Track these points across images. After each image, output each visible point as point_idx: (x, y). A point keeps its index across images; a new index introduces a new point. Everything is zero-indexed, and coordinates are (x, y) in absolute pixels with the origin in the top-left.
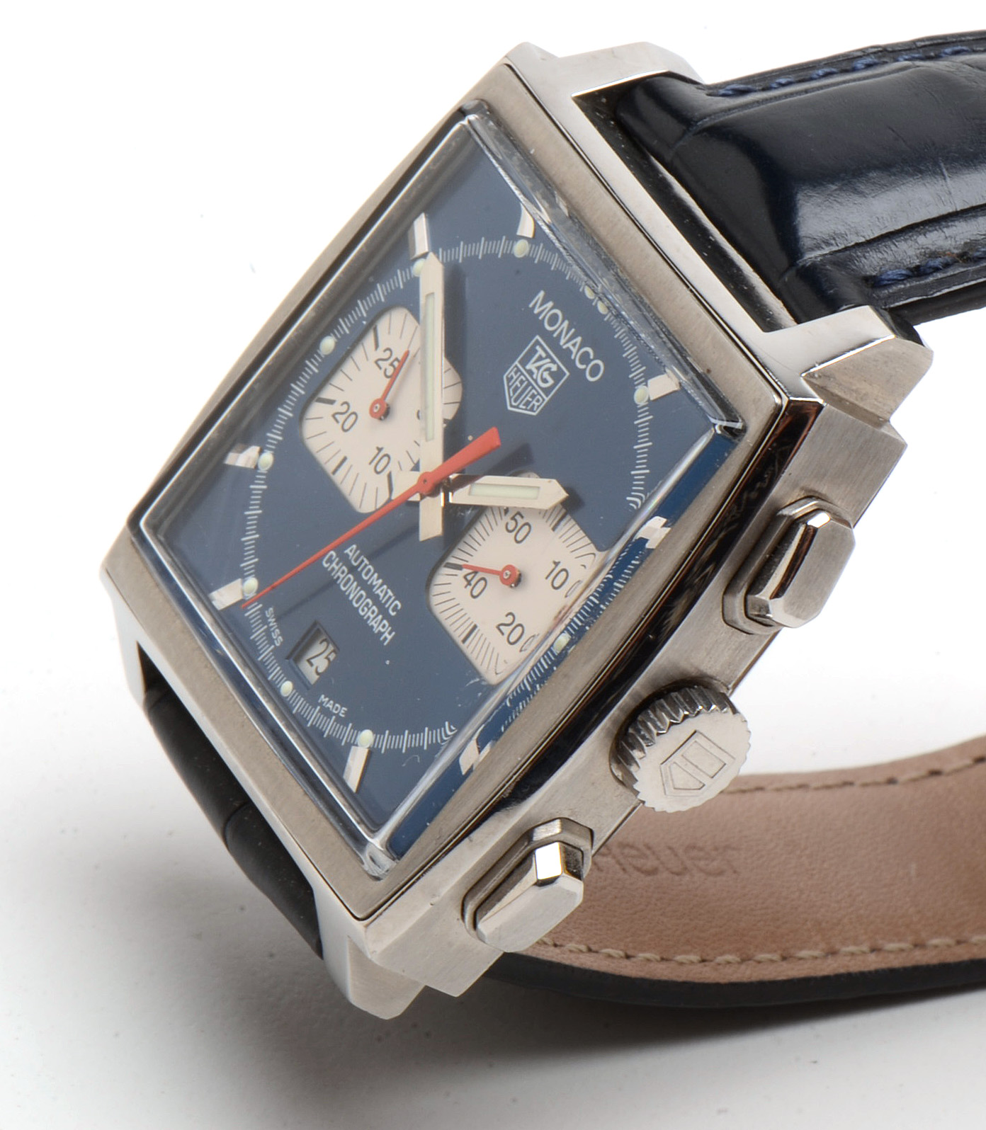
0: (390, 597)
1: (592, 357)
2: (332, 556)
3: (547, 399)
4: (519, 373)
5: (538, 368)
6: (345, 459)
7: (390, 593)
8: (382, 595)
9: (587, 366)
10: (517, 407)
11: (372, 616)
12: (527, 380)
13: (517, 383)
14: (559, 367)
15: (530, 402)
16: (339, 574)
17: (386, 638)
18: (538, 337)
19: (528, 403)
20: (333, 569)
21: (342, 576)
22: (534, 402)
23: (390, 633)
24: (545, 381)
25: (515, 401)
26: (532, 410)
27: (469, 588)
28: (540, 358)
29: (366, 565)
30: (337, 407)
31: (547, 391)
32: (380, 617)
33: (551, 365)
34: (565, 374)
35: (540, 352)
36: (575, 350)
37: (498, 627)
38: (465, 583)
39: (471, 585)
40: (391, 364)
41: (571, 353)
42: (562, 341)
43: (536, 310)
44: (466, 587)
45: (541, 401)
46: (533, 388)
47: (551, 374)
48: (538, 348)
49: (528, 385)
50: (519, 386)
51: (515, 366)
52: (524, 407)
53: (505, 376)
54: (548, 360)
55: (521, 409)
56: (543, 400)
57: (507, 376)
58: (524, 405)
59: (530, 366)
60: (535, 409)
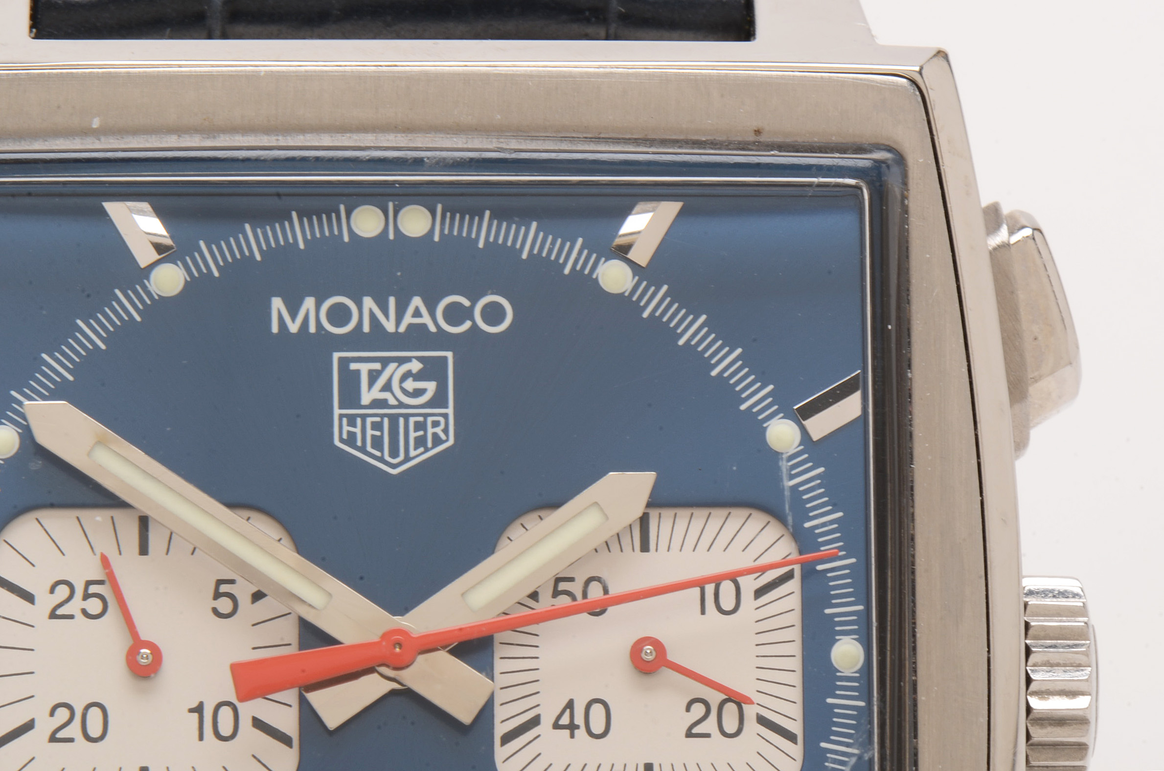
1: (466, 303)
3: (450, 411)
4: (359, 421)
5: (387, 387)
9: (472, 319)
10: (407, 459)
12: (382, 416)
13: (370, 432)
14: (419, 359)
15: (425, 436)
18: (336, 356)
19: (420, 442)
22: (430, 431)
24: (418, 393)
25: (394, 453)
26: (437, 441)
27: (581, 733)
28: (373, 376)
30: (45, 726)
31: (439, 400)
33: (405, 367)
34: (445, 358)
35: (364, 368)
36: (426, 319)
37: (689, 734)
38: (567, 732)
39: (578, 727)
40: (86, 596)
41: (424, 326)
42: (390, 326)
43: (294, 327)
44: (572, 736)
45: (442, 420)
46: (406, 417)
47: (418, 377)
48: (353, 366)
49: (394, 419)
50: (378, 433)
51: (341, 416)
52: (422, 449)
53: (337, 442)
54: (392, 366)
55: (419, 456)
56: (445, 416)
57: (342, 440)
58: (416, 449)
59: (366, 397)
60: (443, 436)
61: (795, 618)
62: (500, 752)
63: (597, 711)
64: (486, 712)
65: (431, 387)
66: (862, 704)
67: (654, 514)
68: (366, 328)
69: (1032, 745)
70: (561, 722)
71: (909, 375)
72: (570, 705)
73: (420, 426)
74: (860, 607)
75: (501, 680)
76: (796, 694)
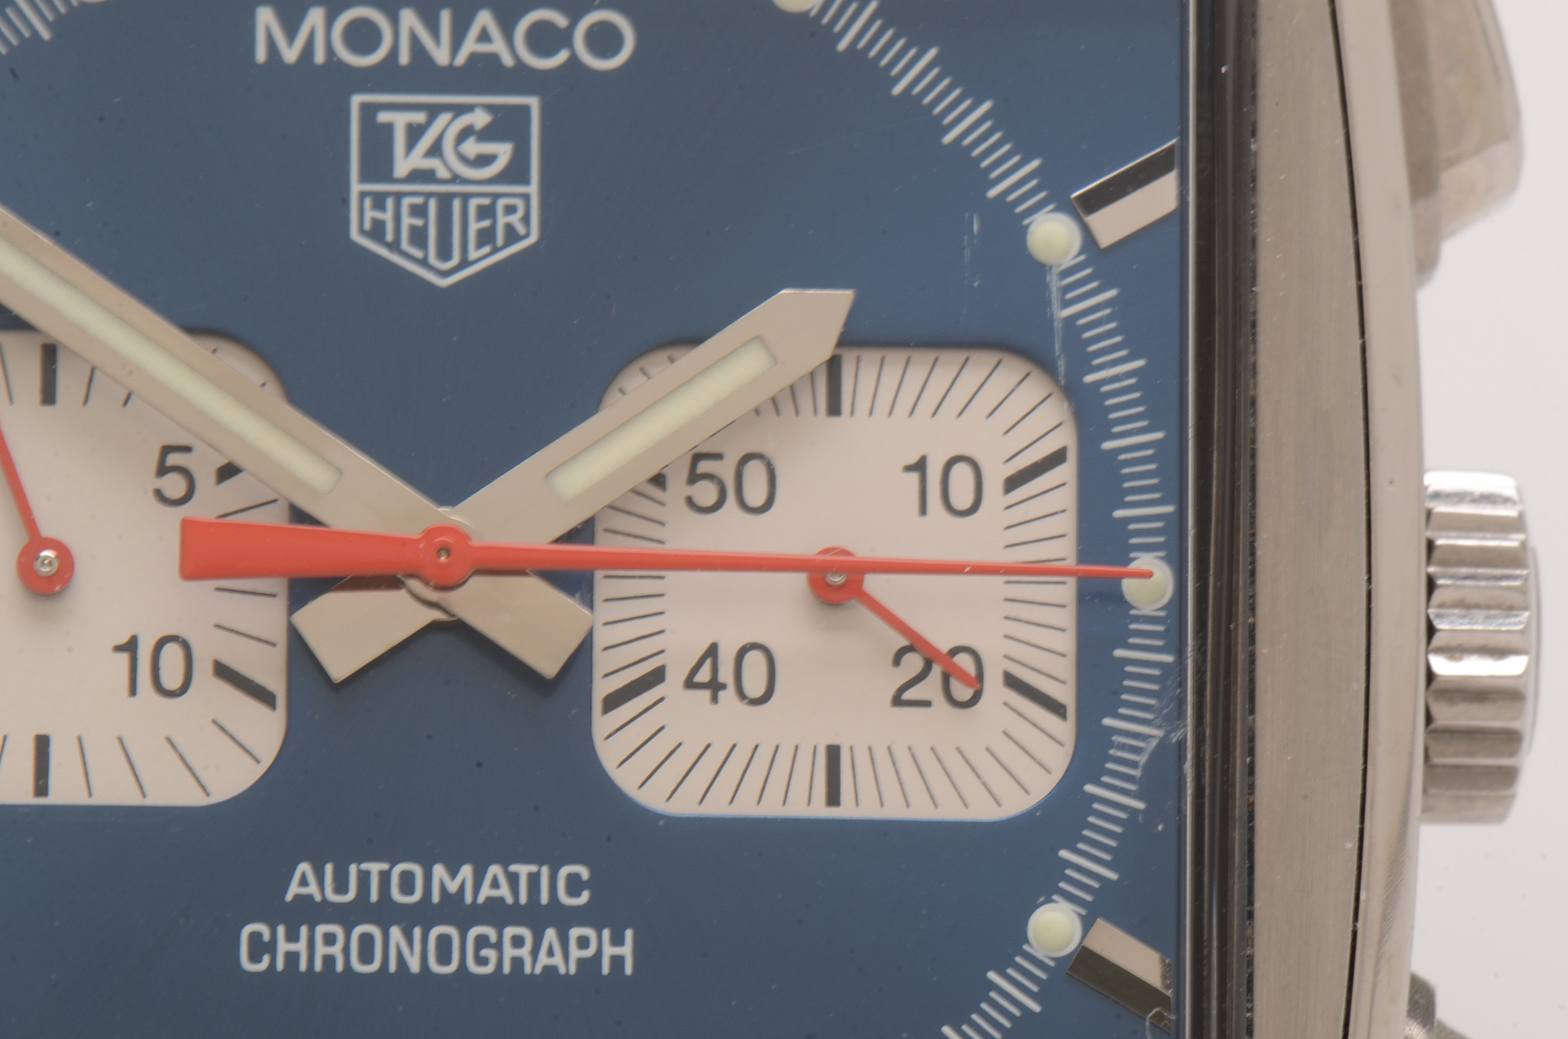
0: (534, 879)
1: (561, 21)
2: (255, 937)
3: (533, 189)
4: (390, 203)
5: (435, 150)
6: (42, 744)
7: (523, 870)
8: (504, 891)
9: (571, 48)
10: (464, 263)
11: (525, 952)
12: (429, 195)
13: (407, 221)
14: (486, 108)
15: (493, 228)
16: (321, 950)
17: (618, 961)
18: (357, 100)
19: (486, 237)
20: (292, 958)
21: (336, 950)
22: (502, 220)
23: (617, 940)
24: (484, 160)
25: (444, 252)
26: (512, 236)
27: (728, 695)
28: (414, 133)
29: (385, 877)
31: (516, 172)
32: (550, 934)
33: (464, 121)
34: (526, 109)
35: (400, 121)
36: (498, 45)
37: (897, 701)
38: (706, 694)
39: (723, 687)
41: (494, 58)
42: (441, 55)
43: (290, 55)
44: (715, 699)
45: (519, 203)
46: (466, 197)
47: (485, 135)
48: (383, 117)
49: (445, 201)
50: (419, 222)
51: (362, 195)
52: (486, 249)
53: (355, 235)
54: (444, 118)
55: (483, 260)
56: (526, 197)
57: (362, 231)
58: (480, 245)
59: (403, 165)
60: (521, 230)
61: (1067, 523)
62: (602, 724)
63: (755, 664)
64: (581, 657)
65: (503, 151)
66: (1168, 658)
67: (849, 359)
68: (404, 58)
69: (1434, 731)
70: (698, 679)
71: (1253, 147)
72: (712, 651)
73: (486, 212)
74: (1169, 509)
75: (605, 611)
76: (1066, 642)
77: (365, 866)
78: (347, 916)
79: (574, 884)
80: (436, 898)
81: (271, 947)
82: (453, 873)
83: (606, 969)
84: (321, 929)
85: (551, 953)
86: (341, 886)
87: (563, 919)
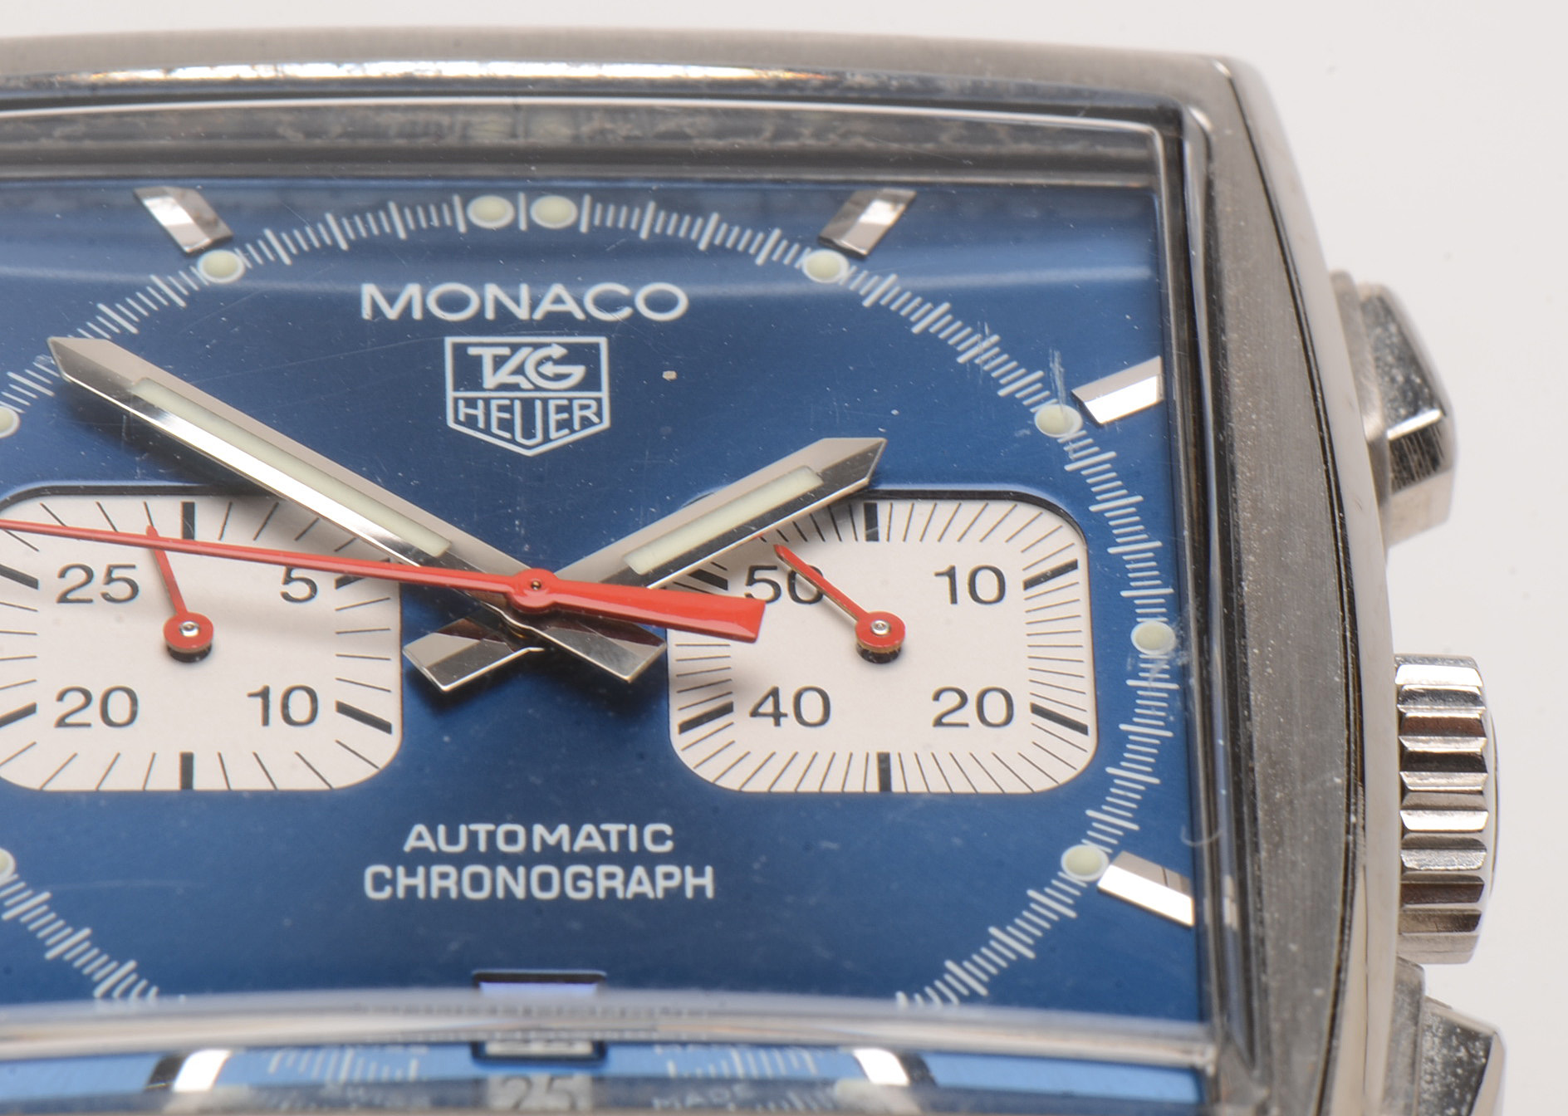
0: (623, 836)
1: (623, 290)
2: (378, 874)
3: (604, 394)
4: (481, 404)
5: (520, 370)
6: (187, 759)
7: (613, 829)
8: (597, 843)
9: (633, 307)
10: (547, 441)
11: (617, 884)
12: (512, 400)
13: (495, 415)
14: (562, 346)
15: (571, 420)
16: (436, 884)
17: (699, 890)
18: (449, 341)
19: (565, 425)
20: (411, 888)
21: (450, 883)
22: (577, 414)
23: (699, 873)
26: (587, 423)
27: (789, 722)
28: (499, 362)
29: (491, 836)
30: (50, 711)
31: (590, 382)
32: (639, 870)
34: (596, 347)
35: (487, 355)
36: (570, 306)
37: (938, 723)
38: (770, 720)
39: (785, 715)
40: (110, 580)
41: (567, 314)
42: (522, 313)
43: (392, 313)
44: (777, 723)
45: (594, 404)
46: (546, 400)
47: (561, 361)
48: (472, 351)
49: (528, 405)
50: (506, 416)
51: (456, 400)
52: (566, 431)
53: (451, 424)
54: (525, 351)
55: (560, 439)
56: (599, 401)
57: (457, 421)
58: (559, 430)
59: (490, 379)
60: (595, 419)
61: (1081, 608)
62: (679, 738)
63: (811, 700)
65: (578, 372)
66: (1175, 686)
67: (883, 506)
68: (490, 315)
70: (761, 710)
73: (564, 409)
74: (1169, 591)
76: (1085, 685)
77: (473, 827)
78: (459, 861)
79: (659, 838)
80: (537, 847)
81: (393, 882)
82: (551, 831)
83: (689, 893)
84: (436, 870)
85: (640, 883)
86: (453, 839)
87: (650, 861)
